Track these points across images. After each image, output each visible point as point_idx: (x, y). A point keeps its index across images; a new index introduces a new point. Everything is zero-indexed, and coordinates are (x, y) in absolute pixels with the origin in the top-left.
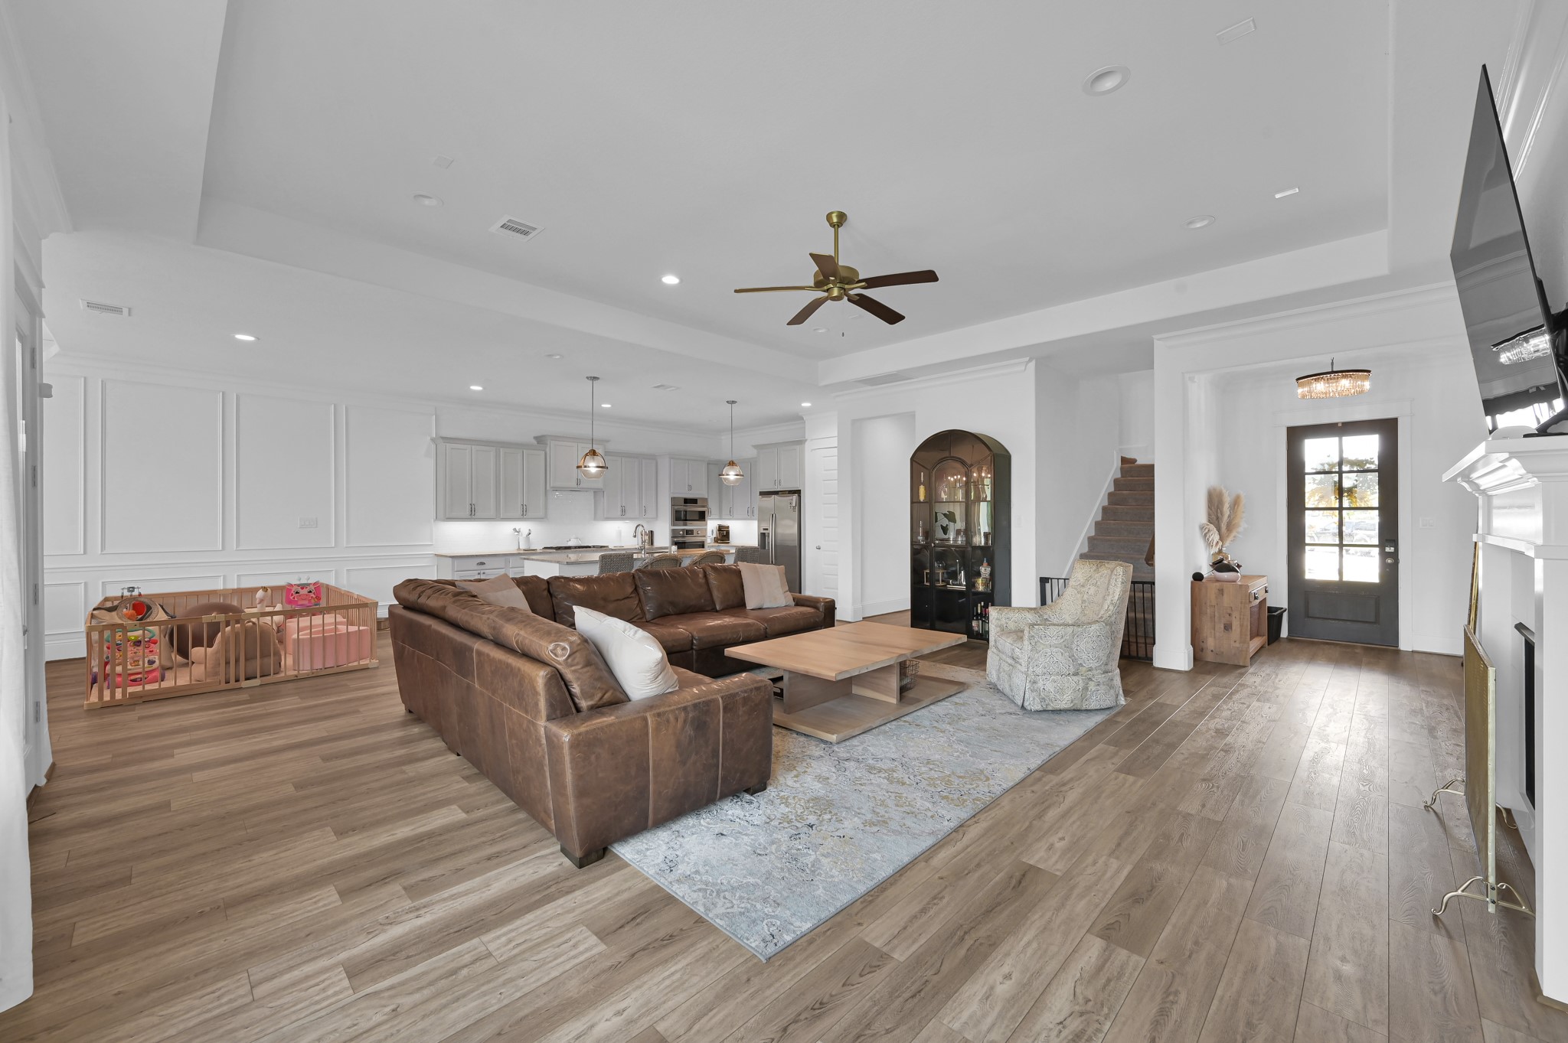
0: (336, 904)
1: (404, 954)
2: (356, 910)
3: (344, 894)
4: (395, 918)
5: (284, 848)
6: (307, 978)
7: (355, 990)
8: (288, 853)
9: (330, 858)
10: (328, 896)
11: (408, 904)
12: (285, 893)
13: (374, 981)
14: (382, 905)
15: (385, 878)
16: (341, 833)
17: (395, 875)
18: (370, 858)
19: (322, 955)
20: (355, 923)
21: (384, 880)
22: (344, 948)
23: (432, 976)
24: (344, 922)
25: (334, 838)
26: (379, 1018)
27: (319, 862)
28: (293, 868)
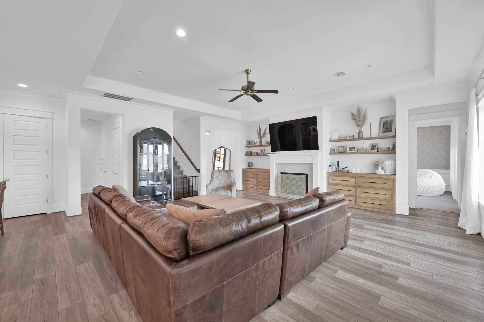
0: (401, 277)
1: (396, 260)
2: (398, 273)
3: (397, 278)
4: (391, 265)
5: (403, 310)
6: (419, 270)
7: (411, 262)
8: (403, 306)
9: (390, 291)
10: (401, 281)
11: (384, 266)
12: (413, 291)
13: (406, 261)
14: (391, 269)
15: (383, 274)
16: (378, 297)
17: (380, 273)
18: (380, 282)
19: (413, 271)
20: (401, 271)
21: (384, 274)
22: (407, 269)
23: (395, 255)
24: (403, 273)
25: (382, 298)
26: (409, 257)
27: (395, 293)
28: (405, 298)
